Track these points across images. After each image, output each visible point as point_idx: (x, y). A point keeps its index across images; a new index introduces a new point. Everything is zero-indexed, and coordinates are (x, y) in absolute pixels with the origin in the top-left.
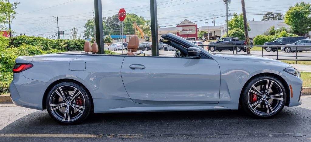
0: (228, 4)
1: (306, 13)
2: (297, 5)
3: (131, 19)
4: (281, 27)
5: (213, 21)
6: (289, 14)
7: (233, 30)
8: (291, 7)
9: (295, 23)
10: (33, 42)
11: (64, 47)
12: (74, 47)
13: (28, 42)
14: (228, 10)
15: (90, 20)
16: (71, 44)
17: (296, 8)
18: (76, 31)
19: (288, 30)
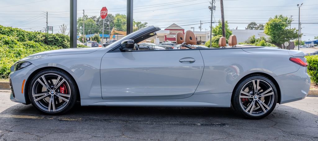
0: (213, 11)
1: (283, 25)
2: (276, 17)
3: (121, 20)
4: (261, 36)
5: (199, 27)
6: (269, 25)
7: (217, 36)
8: (270, 19)
9: (273, 34)
10: (10, 32)
11: (41, 40)
12: (52, 41)
13: (4, 32)
14: (213, 17)
15: (80, 18)
16: (49, 37)
17: (275, 19)
18: (65, 28)
19: (267, 40)
